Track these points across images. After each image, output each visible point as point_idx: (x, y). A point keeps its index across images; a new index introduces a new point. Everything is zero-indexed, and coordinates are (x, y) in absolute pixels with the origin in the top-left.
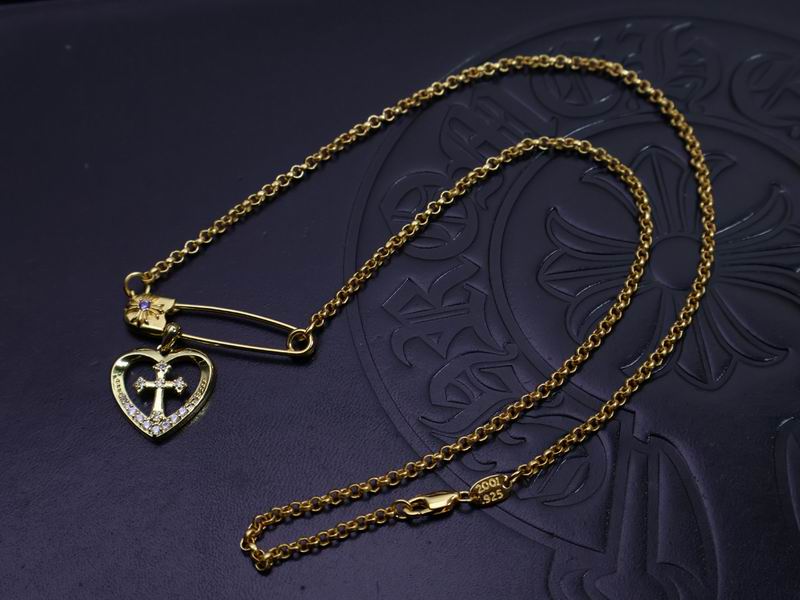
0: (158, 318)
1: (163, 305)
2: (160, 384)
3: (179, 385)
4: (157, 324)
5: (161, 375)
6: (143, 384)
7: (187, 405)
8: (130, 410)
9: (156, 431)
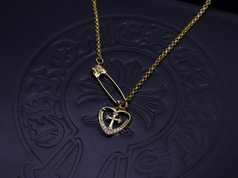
0: (98, 74)
1: (102, 71)
2: (113, 119)
3: (119, 120)
4: (97, 75)
5: (114, 116)
6: (109, 117)
7: (120, 127)
8: (103, 124)
9: (108, 133)
